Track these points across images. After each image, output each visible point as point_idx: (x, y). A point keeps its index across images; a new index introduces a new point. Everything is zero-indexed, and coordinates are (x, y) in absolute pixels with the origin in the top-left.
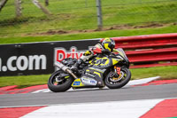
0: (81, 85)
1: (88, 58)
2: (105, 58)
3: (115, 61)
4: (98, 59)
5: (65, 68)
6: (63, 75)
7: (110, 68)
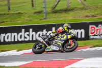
0: (50, 50)
1: (54, 35)
2: (64, 35)
3: (69, 37)
4: (60, 35)
5: (42, 40)
6: (41, 44)
7: (67, 41)
